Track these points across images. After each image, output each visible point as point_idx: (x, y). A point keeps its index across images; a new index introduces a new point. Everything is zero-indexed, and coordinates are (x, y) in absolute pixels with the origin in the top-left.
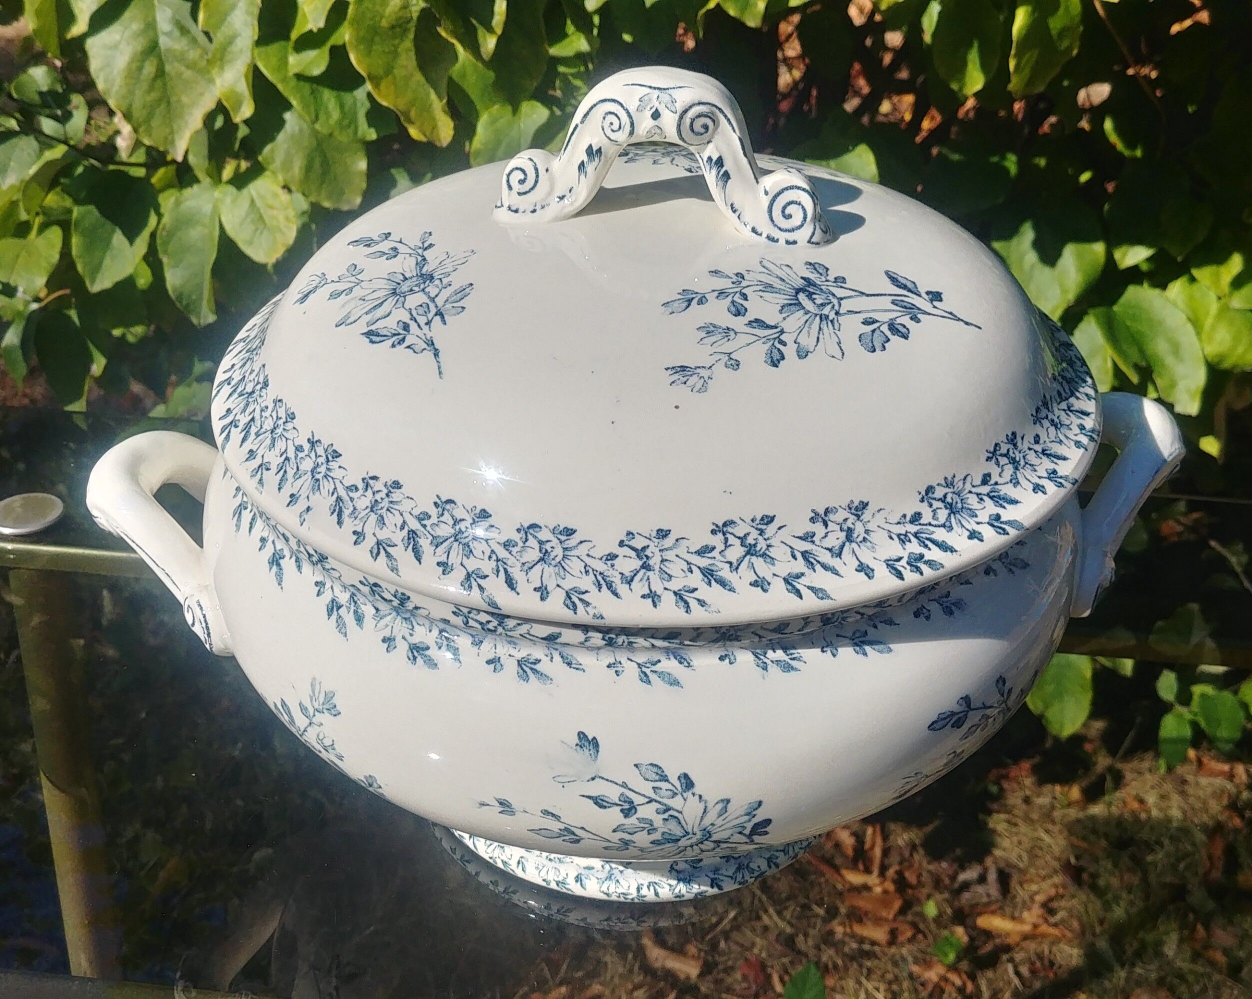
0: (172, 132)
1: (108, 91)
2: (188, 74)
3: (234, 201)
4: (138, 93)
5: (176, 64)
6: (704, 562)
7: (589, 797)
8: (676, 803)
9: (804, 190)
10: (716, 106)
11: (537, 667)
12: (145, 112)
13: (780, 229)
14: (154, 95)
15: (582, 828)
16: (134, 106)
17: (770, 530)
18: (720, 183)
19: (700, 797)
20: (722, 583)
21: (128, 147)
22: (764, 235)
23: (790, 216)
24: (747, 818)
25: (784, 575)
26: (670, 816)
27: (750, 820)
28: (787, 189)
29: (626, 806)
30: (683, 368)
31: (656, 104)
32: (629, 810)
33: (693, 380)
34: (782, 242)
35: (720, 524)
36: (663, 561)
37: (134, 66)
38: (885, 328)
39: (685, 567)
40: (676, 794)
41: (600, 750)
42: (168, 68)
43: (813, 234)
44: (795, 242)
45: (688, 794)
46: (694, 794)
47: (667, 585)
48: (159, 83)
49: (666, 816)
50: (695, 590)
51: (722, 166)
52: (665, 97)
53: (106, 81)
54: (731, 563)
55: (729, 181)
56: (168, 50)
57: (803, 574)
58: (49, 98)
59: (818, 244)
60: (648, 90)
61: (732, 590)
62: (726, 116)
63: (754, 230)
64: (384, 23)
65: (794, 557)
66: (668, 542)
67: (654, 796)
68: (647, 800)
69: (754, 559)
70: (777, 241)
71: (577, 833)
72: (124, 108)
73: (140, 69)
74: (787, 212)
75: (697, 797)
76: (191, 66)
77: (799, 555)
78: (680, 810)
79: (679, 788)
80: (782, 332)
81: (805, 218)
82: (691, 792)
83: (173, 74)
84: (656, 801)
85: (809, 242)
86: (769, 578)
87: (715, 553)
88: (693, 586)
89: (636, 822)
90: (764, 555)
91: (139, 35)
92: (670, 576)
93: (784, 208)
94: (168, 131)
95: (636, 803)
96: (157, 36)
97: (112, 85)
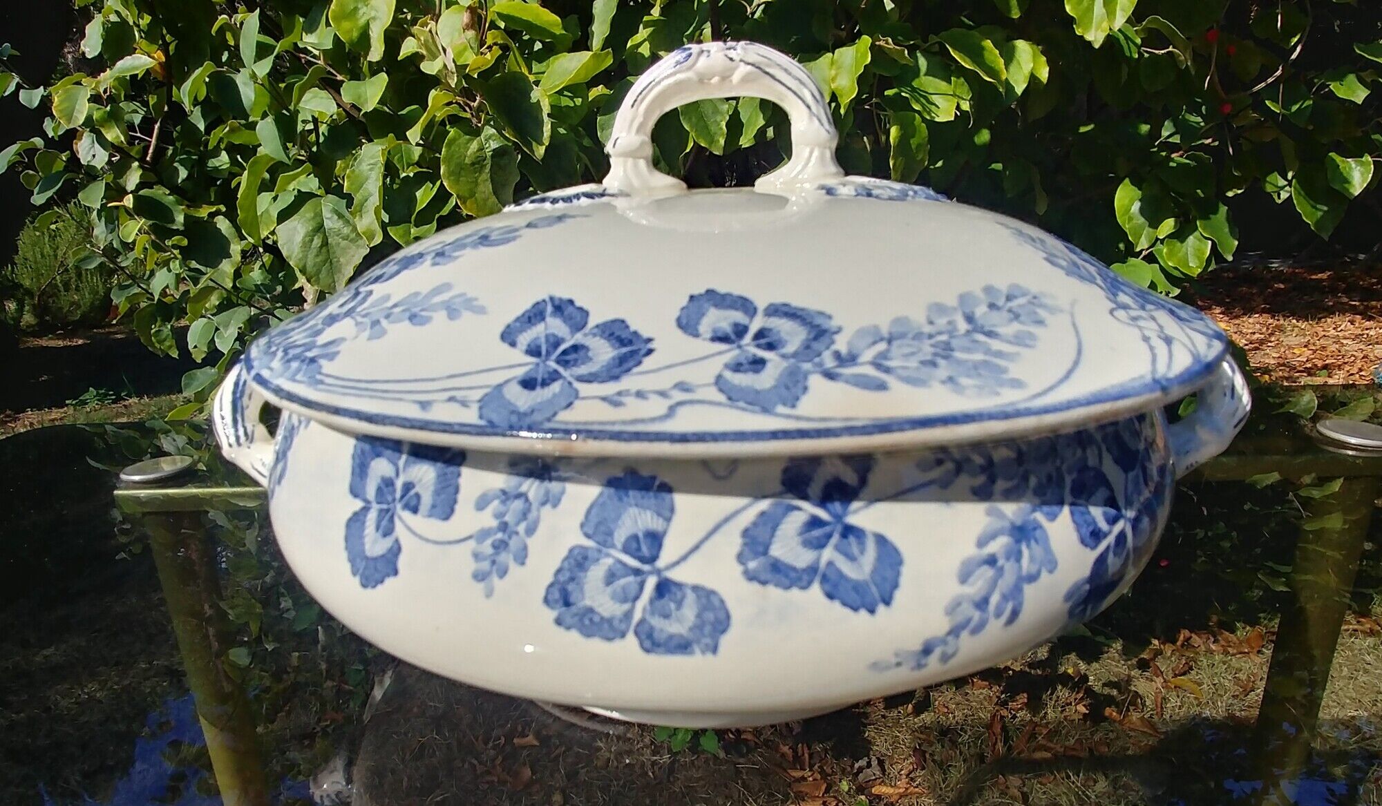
1: (289, 257)
2: (343, 243)
4: (311, 256)
5: (336, 237)
12: (315, 269)
14: (321, 258)
16: (308, 266)
37: (307, 239)
42: (330, 240)
48: (324, 250)
53: (288, 251)
56: (331, 229)
72: (300, 266)
73: (312, 241)
76: (346, 238)
83: (334, 243)
91: (310, 220)
96: (323, 221)
97: (293, 253)
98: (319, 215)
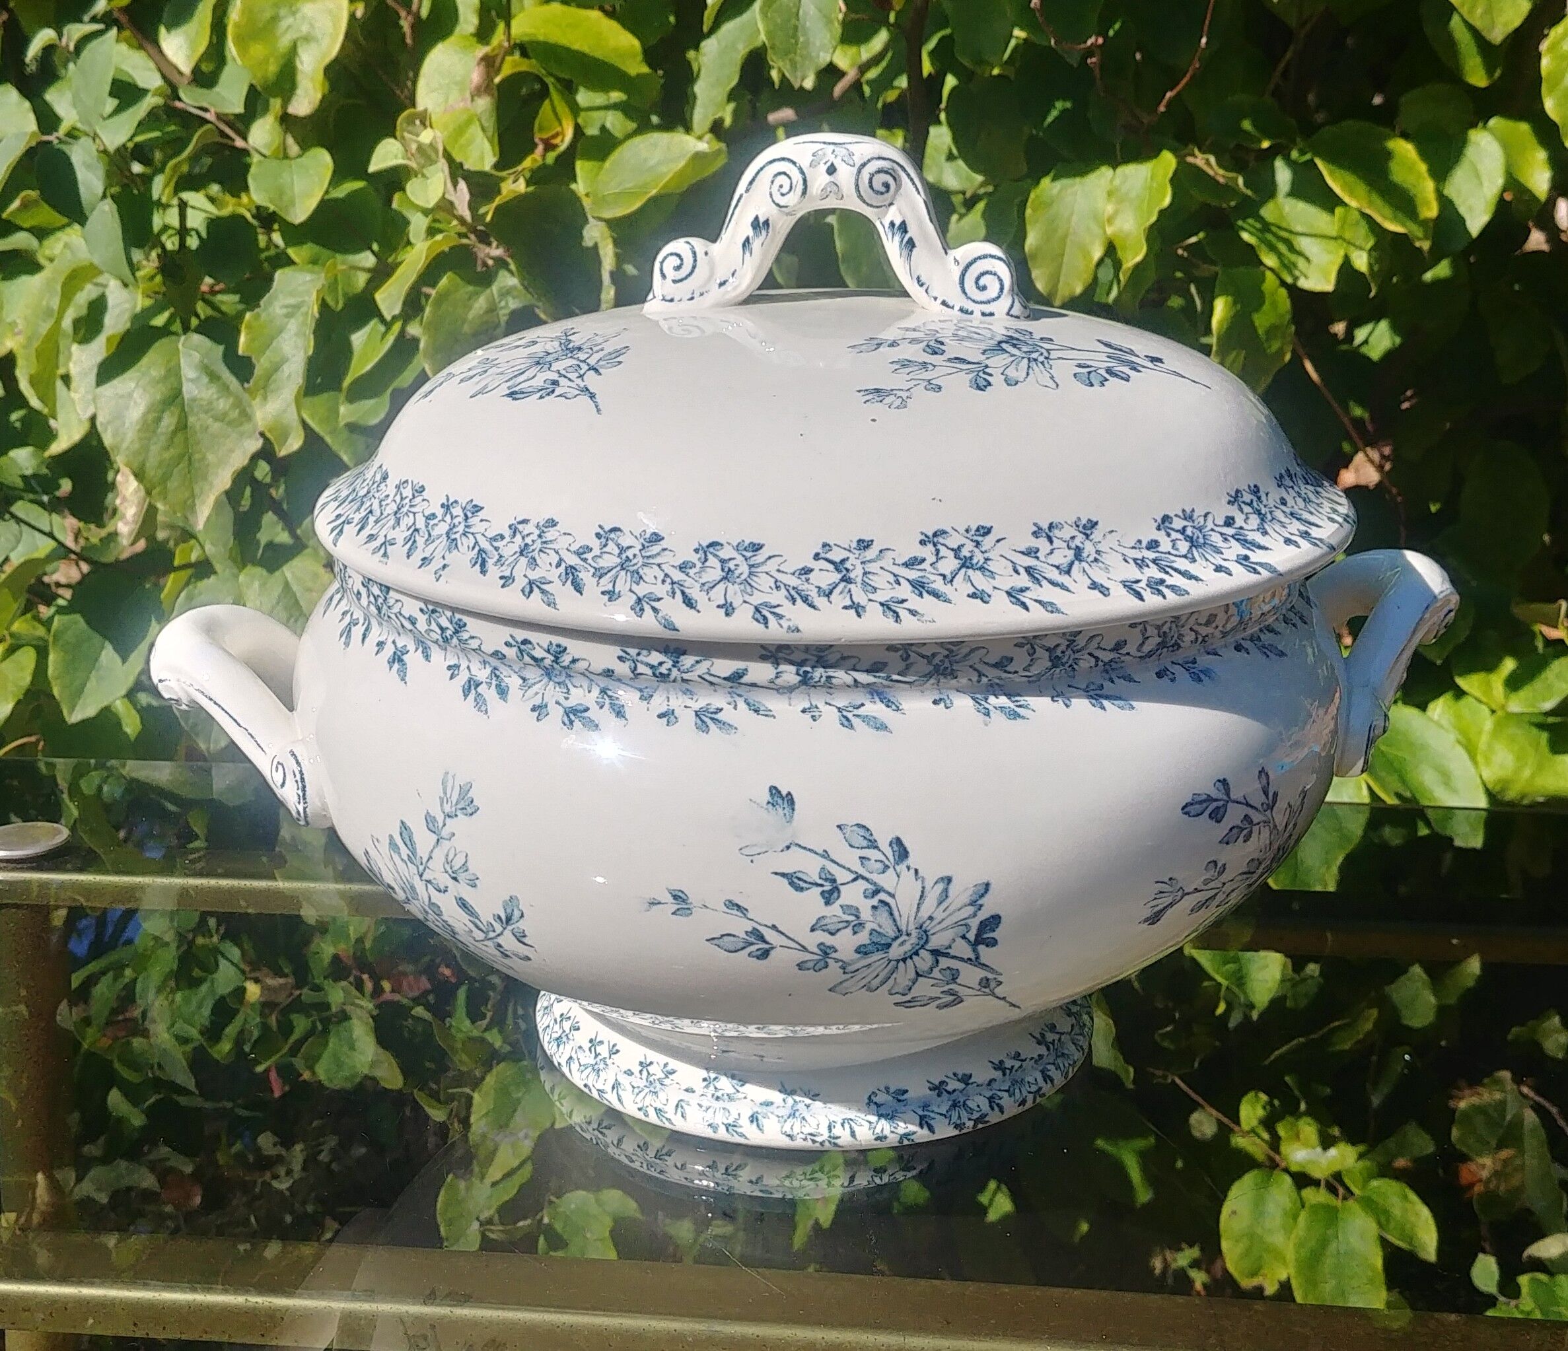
0: (193, 496)
1: (117, 447)
2: (216, 426)
3: (263, 585)
4: (154, 449)
5: (202, 416)
6: (913, 574)
7: (783, 875)
8: (887, 881)
9: (1000, 259)
10: (898, 164)
11: (719, 716)
12: (160, 472)
13: (974, 301)
14: (173, 452)
15: (774, 927)
16: (148, 465)
17: (988, 542)
18: (905, 252)
19: (916, 871)
20: (936, 595)
21: (130, 534)
22: (957, 308)
23: (984, 288)
24: (971, 910)
25: (1007, 588)
26: (881, 901)
27: (975, 915)
28: (979, 258)
29: (828, 887)
30: (878, 391)
31: (832, 158)
32: (831, 892)
33: (888, 400)
34: (977, 314)
35: (930, 534)
36: (865, 573)
37: (150, 417)
38: (1103, 372)
39: (892, 579)
40: (887, 867)
41: (796, 807)
42: (191, 420)
43: (1012, 306)
44: (992, 314)
45: (902, 868)
46: (908, 868)
47: (871, 596)
48: (180, 437)
49: (875, 901)
50: (903, 601)
51: (906, 231)
52: (841, 151)
53: (115, 435)
54: (944, 576)
55: (915, 251)
56: (194, 400)
57: (1027, 589)
58: (33, 483)
59: (1017, 317)
60: (823, 146)
61: (948, 601)
62: (908, 175)
63: (944, 303)
64: (466, 328)
65: (1016, 572)
66: (871, 553)
67: (862, 871)
68: (854, 876)
69: (970, 572)
70: (972, 313)
71: (767, 938)
72: (135, 466)
73: (159, 420)
74: (982, 282)
75: (912, 871)
76: (221, 418)
77: (1022, 571)
78: (891, 890)
79: (891, 858)
80: (987, 366)
81: (1002, 289)
82: (906, 863)
83: (198, 426)
84: (863, 878)
85: (1008, 314)
86: (989, 590)
87: (925, 565)
88: (901, 597)
89: (839, 912)
90: (981, 569)
91: (158, 382)
92: (875, 589)
93: (978, 279)
94: (187, 494)
95: (839, 882)
96: (181, 384)
97: (123, 440)
98: (173, 372)
